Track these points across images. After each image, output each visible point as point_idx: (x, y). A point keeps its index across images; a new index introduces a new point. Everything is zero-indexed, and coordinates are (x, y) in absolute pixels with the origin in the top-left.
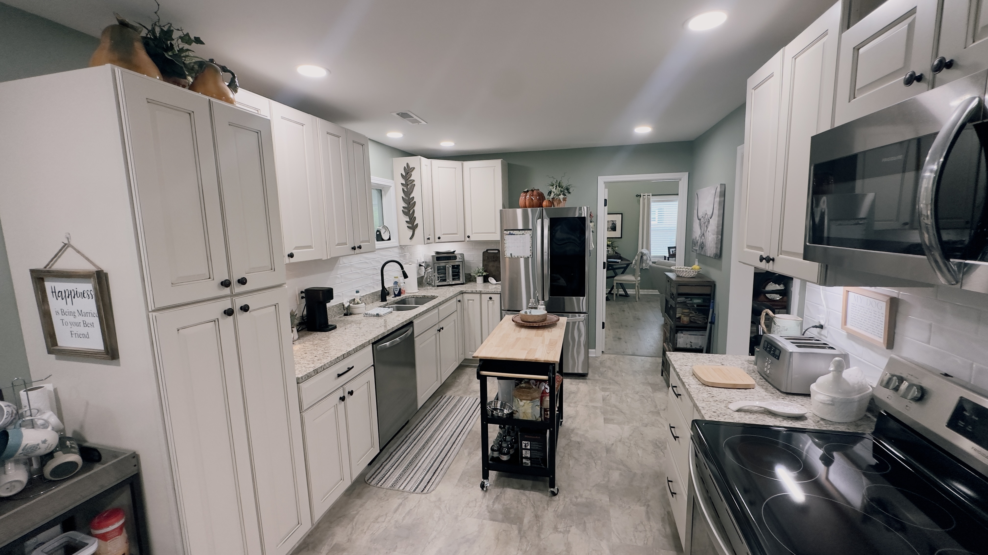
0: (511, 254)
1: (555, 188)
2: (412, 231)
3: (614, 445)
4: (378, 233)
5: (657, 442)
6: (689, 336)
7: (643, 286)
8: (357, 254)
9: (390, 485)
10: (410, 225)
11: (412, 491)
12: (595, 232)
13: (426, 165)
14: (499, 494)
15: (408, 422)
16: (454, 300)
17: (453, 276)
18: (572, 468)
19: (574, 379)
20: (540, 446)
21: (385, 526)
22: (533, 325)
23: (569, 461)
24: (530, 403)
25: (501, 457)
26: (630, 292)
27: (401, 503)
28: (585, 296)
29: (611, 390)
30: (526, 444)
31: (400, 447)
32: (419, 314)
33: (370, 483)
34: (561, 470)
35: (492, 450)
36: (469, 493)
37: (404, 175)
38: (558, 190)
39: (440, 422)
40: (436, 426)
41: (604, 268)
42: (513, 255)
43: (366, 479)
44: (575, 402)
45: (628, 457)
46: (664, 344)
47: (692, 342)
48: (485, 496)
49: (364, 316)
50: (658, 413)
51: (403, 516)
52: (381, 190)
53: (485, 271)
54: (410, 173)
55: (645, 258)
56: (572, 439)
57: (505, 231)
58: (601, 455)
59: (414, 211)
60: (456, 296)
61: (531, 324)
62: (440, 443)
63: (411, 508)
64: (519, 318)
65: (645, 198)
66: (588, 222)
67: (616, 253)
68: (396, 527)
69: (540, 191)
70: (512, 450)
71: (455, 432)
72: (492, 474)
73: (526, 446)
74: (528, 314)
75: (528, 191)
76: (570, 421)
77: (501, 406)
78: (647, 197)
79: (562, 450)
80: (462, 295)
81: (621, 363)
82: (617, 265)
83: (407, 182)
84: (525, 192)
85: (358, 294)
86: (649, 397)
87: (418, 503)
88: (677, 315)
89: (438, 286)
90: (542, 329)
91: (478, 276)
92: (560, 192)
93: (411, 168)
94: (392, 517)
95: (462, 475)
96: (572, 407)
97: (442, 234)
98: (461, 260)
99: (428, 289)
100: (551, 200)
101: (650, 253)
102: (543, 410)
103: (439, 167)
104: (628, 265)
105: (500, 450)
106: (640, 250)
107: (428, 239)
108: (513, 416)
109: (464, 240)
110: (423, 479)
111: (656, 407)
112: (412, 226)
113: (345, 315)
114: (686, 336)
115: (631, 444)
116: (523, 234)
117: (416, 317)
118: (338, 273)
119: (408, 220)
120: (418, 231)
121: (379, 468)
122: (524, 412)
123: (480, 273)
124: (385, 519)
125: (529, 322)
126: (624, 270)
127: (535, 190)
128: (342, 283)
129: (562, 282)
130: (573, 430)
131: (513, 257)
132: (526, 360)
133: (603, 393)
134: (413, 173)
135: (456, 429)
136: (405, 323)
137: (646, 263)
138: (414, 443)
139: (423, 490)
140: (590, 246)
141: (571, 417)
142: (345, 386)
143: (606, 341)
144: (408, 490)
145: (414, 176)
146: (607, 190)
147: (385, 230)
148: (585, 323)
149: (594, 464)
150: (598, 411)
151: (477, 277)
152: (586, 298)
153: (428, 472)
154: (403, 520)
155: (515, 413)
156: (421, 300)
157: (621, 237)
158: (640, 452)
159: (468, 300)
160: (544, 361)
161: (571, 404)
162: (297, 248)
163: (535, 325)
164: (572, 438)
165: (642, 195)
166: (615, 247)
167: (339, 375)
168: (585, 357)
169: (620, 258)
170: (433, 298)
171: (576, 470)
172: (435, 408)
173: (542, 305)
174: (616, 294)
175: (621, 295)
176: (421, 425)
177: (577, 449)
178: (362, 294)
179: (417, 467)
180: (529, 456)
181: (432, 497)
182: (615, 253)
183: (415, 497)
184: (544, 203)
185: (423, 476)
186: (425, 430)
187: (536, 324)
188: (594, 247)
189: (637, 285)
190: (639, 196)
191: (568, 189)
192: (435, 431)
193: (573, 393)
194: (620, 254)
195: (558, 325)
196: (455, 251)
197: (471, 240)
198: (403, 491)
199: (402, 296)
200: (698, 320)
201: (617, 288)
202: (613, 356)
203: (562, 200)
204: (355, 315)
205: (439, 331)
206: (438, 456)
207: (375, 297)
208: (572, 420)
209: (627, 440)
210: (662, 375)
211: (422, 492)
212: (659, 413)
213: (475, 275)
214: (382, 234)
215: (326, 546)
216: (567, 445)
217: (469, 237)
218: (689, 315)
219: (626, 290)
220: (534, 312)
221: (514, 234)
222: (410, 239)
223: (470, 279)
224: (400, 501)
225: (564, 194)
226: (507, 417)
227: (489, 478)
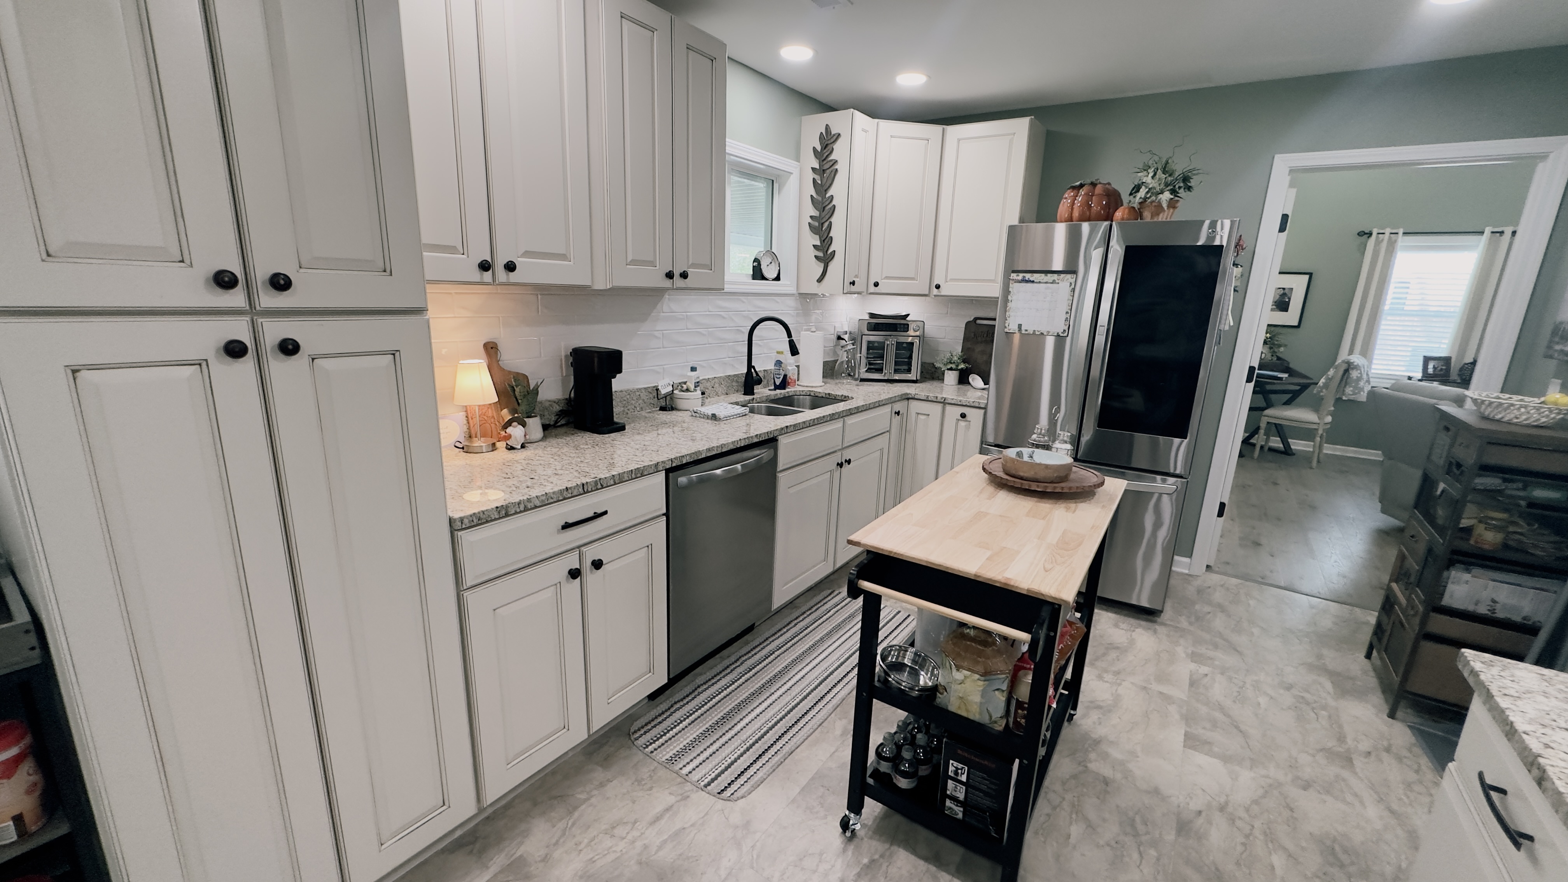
0: (1020, 326)
1: (1151, 174)
2: (822, 265)
3: (1204, 814)
4: (755, 264)
5: (1337, 848)
6: (1491, 582)
7: (1334, 436)
8: (677, 289)
9: (667, 757)
10: (821, 254)
11: (703, 784)
12: (1241, 293)
13: (866, 131)
14: (876, 857)
15: (750, 629)
16: (887, 409)
17: (896, 363)
18: (1074, 847)
19: (1125, 615)
20: (993, 787)
21: (621, 851)
22: (1030, 486)
23: (1071, 824)
24: (979, 679)
25: (896, 777)
26: (1297, 445)
27: (672, 806)
28: (1186, 438)
29: (1217, 663)
30: (957, 769)
31: (718, 677)
32: (794, 425)
33: (636, 739)
34: (1044, 842)
35: (878, 754)
36: (813, 831)
37: (819, 150)
38: (1160, 180)
39: (810, 644)
40: (800, 652)
41: (1249, 380)
42: (1023, 328)
43: (632, 730)
44: (1117, 673)
45: (1238, 864)
46: (1394, 585)
47: (1497, 599)
48: (844, 850)
49: (692, 416)
50: (1347, 760)
51: (661, 840)
52: (773, 181)
53: (964, 361)
54: (831, 145)
55: (1354, 374)
56: (1092, 766)
57: (1012, 275)
58: (1160, 834)
59: (830, 224)
60: (891, 401)
61: (1026, 485)
62: (796, 689)
63: (685, 826)
64: (1001, 465)
65: (1383, 240)
66: (1228, 258)
67: (1279, 358)
68: (640, 863)
69: (1113, 186)
70: (924, 767)
71: (832, 673)
72: (872, 807)
73: (956, 773)
74: (1026, 458)
75: (1081, 186)
76: (1094, 716)
77: (914, 661)
78: (1390, 238)
79: (1058, 787)
80: (906, 402)
81: (1252, 602)
82: (1274, 384)
83: (823, 166)
84: (1073, 188)
85: (694, 373)
86: (1324, 708)
87: (703, 817)
88: (1463, 521)
89: (863, 380)
90: (1051, 501)
91: (948, 369)
92: (1162, 186)
93: (834, 135)
94: (642, 834)
95: (813, 779)
96: (1107, 682)
97: (883, 277)
98: (918, 333)
99: (843, 383)
100: (1136, 206)
101: (1369, 367)
102: (1014, 703)
103: (892, 137)
104: (1304, 387)
105: (896, 760)
106: (1343, 355)
107: (850, 283)
108: (934, 697)
109: (927, 293)
110: (732, 763)
111: (1341, 739)
112: (825, 256)
113: (663, 409)
114: (1481, 582)
115: (1253, 827)
116: (1054, 282)
117: (786, 430)
118: (657, 329)
119: (818, 243)
120: (835, 266)
121: (663, 713)
122: (961, 698)
123: (954, 363)
124: (628, 833)
125: (1022, 478)
126: (1292, 398)
127: (1100, 183)
128: (663, 348)
129: (1136, 401)
130: (1097, 742)
131: (1023, 332)
132: (979, 576)
133: (1193, 666)
134: (836, 146)
135: (837, 669)
136: (756, 440)
137: (1356, 387)
138: (747, 676)
139: (722, 790)
140: (1223, 321)
141: (1099, 707)
142: (584, 549)
143: (1220, 544)
144: (696, 779)
145: (839, 152)
146: (1294, 191)
147: (770, 261)
148: (1173, 500)
149: (1136, 856)
150: (1173, 709)
151: (946, 371)
152: (1189, 444)
153: (748, 749)
154: (660, 848)
155: (941, 691)
156: (818, 401)
157: (1298, 326)
158: (1278, 860)
159: (918, 414)
160: (1028, 590)
161: (1105, 675)
162: (527, 254)
163: (1034, 487)
164: (1090, 762)
165: (1375, 232)
166: (1280, 346)
167: (567, 526)
168: (1161, 573)
169: (1287, 370)
170: (844, 399)
171: (1083, 855)
172: (812, 613)
173: (1066, 442)
174: (1262, 447)
175: (1272, 450)
176: (773, 641)
177: (1098, 798)
178: (701, 374)
179: (732, 733)
180: (961, 796)
181: (736, 811)
182: (1275, 359)
183: (703, 801)
184: (1118, 214)
185: (736, 755)
186: (777, 653)
187: (1038, 486)
188: (1232, 324)
189: (1320, 432)
190: (1366, 234)
191: (1186, 179)
192: (794, 662)
193: (1117, 648)
194: (1288, 363)
195: (1096, 496)
196: (908, 315)
197: (942, 294)
198: (686, 778)
199: (790, 390)
200: (1535, 546)
201: (1267, 434)
202: (1234, 581)
203: (1165, 205)
204: (678, 412)
205: (840, 465)
206: (781, 719)
207: (734, 384)
208: (1101, 716)
209: (1242, 813)
210: (1368, 656)
211: (719, 793)
212: (1350, 760)
213: (941, 366)
214: (762, 267)
215: (503, 855)
216: (1075, 777)
217: (938, 287)
218: (1507, 527)
219: (1289, 440)
220: (1042, 457)
221: (1033, 282)
222: (817, 281)
223: (932, 374)
224: (672, 799)
225: (1173, 192)
226: (920, 697)
227: (863, 811)
